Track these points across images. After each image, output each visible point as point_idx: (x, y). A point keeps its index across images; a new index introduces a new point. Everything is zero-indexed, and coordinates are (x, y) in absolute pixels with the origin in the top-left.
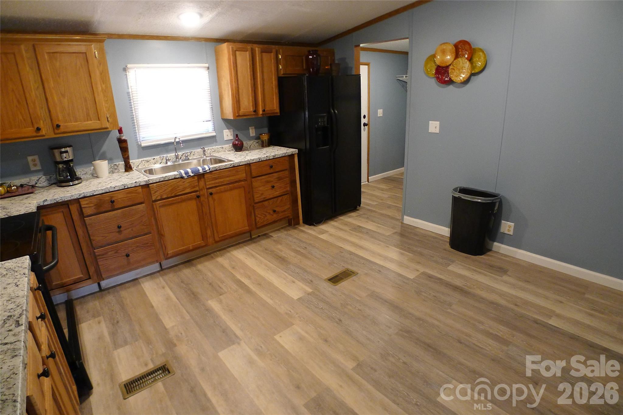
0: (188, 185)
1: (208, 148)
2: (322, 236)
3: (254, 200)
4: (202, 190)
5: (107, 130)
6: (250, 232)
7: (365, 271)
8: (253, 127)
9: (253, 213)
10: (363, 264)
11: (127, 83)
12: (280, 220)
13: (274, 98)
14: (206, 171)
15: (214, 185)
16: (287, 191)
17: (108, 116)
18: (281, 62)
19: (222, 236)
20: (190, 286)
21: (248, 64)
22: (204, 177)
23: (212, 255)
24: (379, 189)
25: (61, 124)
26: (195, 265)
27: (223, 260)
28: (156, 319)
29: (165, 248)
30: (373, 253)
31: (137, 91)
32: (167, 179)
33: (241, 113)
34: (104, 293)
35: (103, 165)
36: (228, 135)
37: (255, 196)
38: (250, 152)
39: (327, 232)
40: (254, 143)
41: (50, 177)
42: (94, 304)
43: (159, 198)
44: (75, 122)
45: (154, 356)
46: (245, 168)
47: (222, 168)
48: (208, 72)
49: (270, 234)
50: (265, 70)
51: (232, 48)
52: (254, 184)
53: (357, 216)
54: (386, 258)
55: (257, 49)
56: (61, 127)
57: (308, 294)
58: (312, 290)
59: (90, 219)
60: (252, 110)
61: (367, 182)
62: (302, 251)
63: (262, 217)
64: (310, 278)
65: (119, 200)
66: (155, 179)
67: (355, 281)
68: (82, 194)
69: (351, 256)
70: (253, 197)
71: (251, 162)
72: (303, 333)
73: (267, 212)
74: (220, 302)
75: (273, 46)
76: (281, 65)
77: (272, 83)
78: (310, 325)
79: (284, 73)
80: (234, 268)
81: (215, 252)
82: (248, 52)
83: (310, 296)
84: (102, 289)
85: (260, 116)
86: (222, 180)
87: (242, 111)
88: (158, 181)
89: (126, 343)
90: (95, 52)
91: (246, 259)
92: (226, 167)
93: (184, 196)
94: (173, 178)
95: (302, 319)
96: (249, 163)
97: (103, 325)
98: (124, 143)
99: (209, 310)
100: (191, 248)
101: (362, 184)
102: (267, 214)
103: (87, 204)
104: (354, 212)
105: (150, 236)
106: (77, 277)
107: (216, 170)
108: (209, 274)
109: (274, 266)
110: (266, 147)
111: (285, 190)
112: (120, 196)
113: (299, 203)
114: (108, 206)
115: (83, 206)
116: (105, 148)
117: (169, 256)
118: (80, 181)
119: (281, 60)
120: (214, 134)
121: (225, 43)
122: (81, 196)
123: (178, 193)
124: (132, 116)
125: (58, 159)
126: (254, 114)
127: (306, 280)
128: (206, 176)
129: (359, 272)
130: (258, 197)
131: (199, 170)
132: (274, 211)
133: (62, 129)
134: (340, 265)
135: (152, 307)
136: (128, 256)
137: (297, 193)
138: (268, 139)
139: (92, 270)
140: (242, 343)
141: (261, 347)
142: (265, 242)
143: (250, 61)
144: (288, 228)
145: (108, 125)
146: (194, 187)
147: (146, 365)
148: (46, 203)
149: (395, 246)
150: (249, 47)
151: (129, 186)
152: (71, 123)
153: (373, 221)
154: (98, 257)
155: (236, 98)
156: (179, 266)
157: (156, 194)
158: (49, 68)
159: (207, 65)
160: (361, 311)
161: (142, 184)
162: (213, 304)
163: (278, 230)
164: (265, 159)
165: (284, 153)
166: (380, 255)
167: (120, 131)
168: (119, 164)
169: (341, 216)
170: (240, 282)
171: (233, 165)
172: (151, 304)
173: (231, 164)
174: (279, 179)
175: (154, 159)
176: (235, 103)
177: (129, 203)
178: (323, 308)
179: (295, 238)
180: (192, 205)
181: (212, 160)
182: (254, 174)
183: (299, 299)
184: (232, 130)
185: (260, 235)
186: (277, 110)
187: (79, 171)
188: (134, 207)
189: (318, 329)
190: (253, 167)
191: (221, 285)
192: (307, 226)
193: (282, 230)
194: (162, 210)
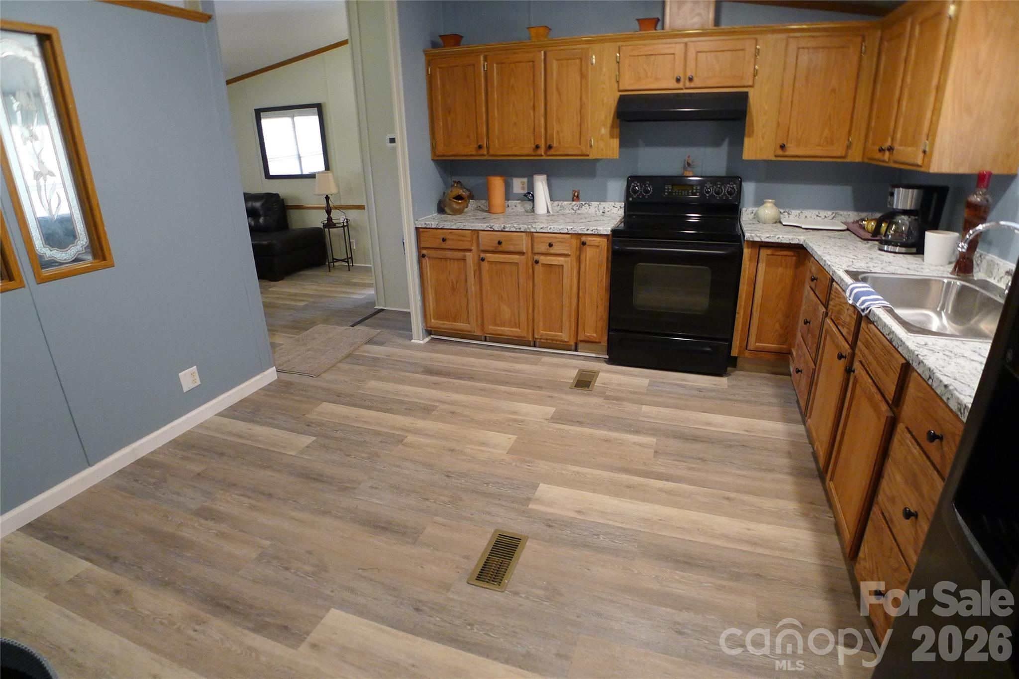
57: (529, 498)
58: (530, 508)
64: (558, 530)
67: (464, 557)
72: (486, 449)
83: (523, 495)
160: (424, 498)
178: (485, 484)
183: (535, 485)
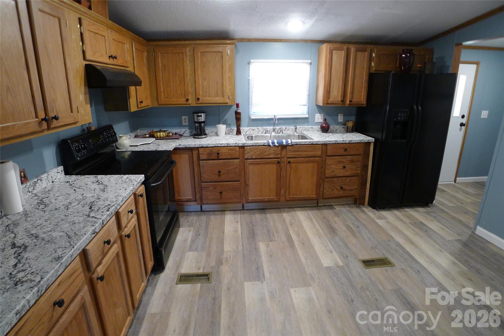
0: (272, 152)
1: (300, 127)
2: (380, 222)
3: (325, 175)
4: (283, 158)
5: (228, 104)
6: (317, 200)
7: (403, 266)
8: (342, 114)
9: (322, 186)
10: (405, 259)
11: (249, 73)
12: (347, 197)
13: (362, 92)
14: (289, 144)
15: (293, 156)
16: (357, 173)
17: (229, 95)
18: (374, 60)
19: (292, 197)
20: (255, 228)
21: (343, 61)
22: (286, 149)
23: (282, 210)
24: (464, 191)
25: (201, 98)
26: (265, 213)
27: (287, 216)
28: (221, 241)
29: (247, 194)
30: (422, 252)
31: (254, 79)
32: (258, 145)
33: (329, 101)
34: (202, 213)
35: (222, 128)
36: (319, 118)
37: (327, 172)
38: (333, 135)
39: (386, 218)
40: (340, 128)
41: (192, 131)
42: (193, 218)
43: (250, 157)
44: (208, 97)
45: (207, 265)
46: (322, 147)
47: (302, 144)
48: (310, 67)
49: (334, 206)
50: (358, 66)
51: (330, 48)
52: (327, 161)
53: (424, 212)
54: (433, 262)
55: (352, 48)
56: (200, 99)
57: (338, 267)
58: (343, 264)
59: (203, 162)
60: (340, 100)
61: (454, 182)
62: (353, 229)
63: (330, 191)
64: (347, 254)
65: (223, 153)
66: (249, 143)
68: (201, 145)
69: (398, 247)
70: (325, 172)
71: (328, 143)
72: (314, 297)
73: (334, 187)
74: (268, 246)
75: (368, 46)
76: (373, 62)
77: (363, 78)
78: (324, 293)
79: (376, 70)
80: (291, 224)
81: (285, 208)
82: (343, 51)
83: (338, 269)
84: (203, 210)
85: (347, 105)
86: (300, 153)
87: (331, 100)
88: (251, 145)
89: (196, 250)
90: (228, 52)
91: (305, 220)
92: (305, 144)
93: (268, 160)
94: (263, 145)
95: (320, 284)
96: (326, 143)
97: (191, 233)
98: (238, 115)
99: (257, 249)
100: (266, 200)
101: (439, 183)
102: (335, 189)
103: (203, 152)
104: (424, 207)
105: (238, 183)
106: (188, 198)
107: (297, 145)
108: (272, 223)
109: (323, 233)
110: (350, 132)
111: (355, 172)
112: (224, 150)
113: (367, 186)
114: (215, 156)
115: (200, 153)
116: (227, 117)
117: (249, 201)
118: (206, 136)
119: (375, 58)
120: (307, 116)
121: (325, 43)
122: (200, 146)
123: (263, 156)
124: (249, 97)
125: (196, 120)
126: (342, 103)
127: (343, 254)
128: (288, 148)
129: (396, 264)
130: (329, 173)
131: (283, 142)
132: (342, 188)
133: (200, 101)
134: (382, 252)
135: (224, 233)
136: (221, 193)
137: (367, 176)
138: (353, 126)
139: (198, 196)
140: (265, 283)
141: (276, 292)
142: (327, 212)
143: (344, 58)
144: (353, 205)
145: (228, 101)
146: (277, 155)
147: (199, 269)
148: (180, 147)
149: (451, 253)
150: (345, 47)
151: (231, 145)
152: (206, 97)
153: (439, 221)
154: (203, 189)
155: (327, 89)
156: (255, 211)
157: (248, 154)
158: (199, 62)
159: (310, 61)
160: (377, 301)
161: (240, 145)
162: (262, 246)
163: (344, 205)
164: (341, 143)
165: (360, 140)
166: (428, 257)
167: (238, 105)
168: (234, 129)
169: (407, 208)
170: (290, 237)
171: (312, 143)
172: (224, 230)
173: (310, 142)
174: (352, 161)
175: (258, 129)
176: (326, 92)
177: (229, 157)
178: (344, 283)
179: (354, 216)
180: (274, 168)
181: (300, 136)
182: (329, 153)
183: (328, 268)
184: (323, 115)
185: (325, 204)
186: (364, 102)
187: (208, 130)
188: (232, 160)
189: (329, 299)
190: (329, 147)
191: (275, 234)
192: (370, 209)
193: (346, 206)
194: (251, 167)
